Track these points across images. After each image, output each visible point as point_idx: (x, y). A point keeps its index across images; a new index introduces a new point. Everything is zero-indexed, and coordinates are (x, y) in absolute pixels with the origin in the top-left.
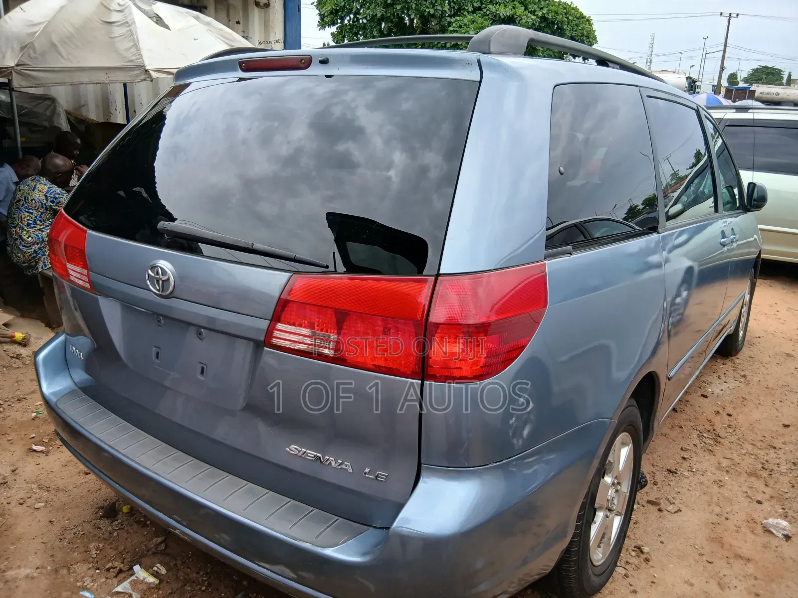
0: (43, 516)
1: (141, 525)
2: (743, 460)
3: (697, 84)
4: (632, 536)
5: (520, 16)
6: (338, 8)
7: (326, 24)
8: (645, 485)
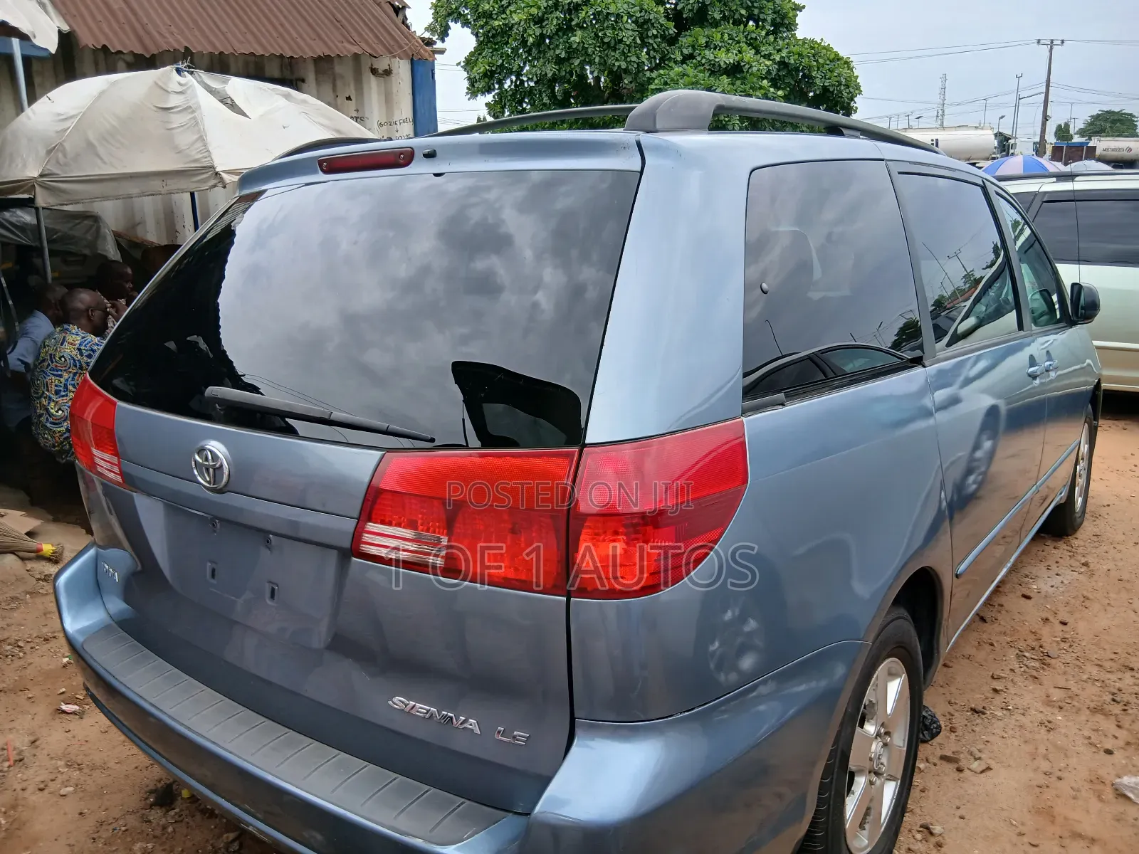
0: (72, 807)
1: (207, 815)
2: (1083, 689)
3: (1011, 141)
4: (918, 811)
5: (748, 63)
6: (493, 69)
7: (478, 91)
8: (938, 733)
